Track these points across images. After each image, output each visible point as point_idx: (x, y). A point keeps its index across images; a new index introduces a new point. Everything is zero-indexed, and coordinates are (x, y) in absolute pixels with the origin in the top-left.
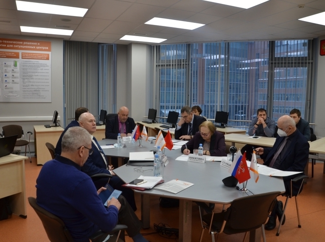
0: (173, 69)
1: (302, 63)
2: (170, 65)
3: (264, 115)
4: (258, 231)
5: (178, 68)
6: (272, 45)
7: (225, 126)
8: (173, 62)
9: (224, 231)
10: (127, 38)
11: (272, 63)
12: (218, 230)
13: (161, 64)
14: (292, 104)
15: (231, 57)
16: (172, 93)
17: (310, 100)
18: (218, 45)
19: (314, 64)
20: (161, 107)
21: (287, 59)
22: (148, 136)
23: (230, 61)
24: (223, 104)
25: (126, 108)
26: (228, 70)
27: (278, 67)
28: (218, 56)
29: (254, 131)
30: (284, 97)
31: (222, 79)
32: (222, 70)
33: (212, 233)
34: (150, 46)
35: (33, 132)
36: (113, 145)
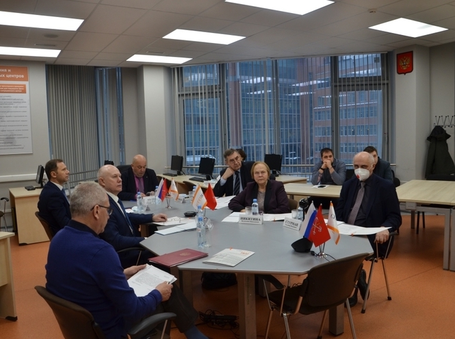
0: (202, 98)
1: (375, 84)
2: (197, 94)
3: (330, 156)
4: (340, 308)
5: (209, 98)
6: (334, 61)
7: (277, 173)
8: (201, 90)
9: (299, 312)
10: (137, 58)
11: (336, 86)
12: (291, 310)
13: (184, 93)
14: (364, 140)
15: (281, 80)
16: (203, 132)
17: (388, 133)
18: (262, 64)
19: (389, 85)
20: (188, 152)
21: (355, 80)
22: (180, 192)
23: (279, 85)
24: (273, 144)
25: (142, 156)
26: (277, 97)
27: (344, 91)
28: (263, 78)
29: (319, 178)
30: (350, 131)
31: (270, 110)
32: (270, 97)
33: (285, 314)
34: (169, 69)
35: (8, 197)
36: (131, 208)
